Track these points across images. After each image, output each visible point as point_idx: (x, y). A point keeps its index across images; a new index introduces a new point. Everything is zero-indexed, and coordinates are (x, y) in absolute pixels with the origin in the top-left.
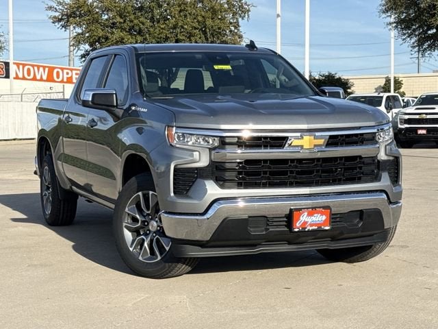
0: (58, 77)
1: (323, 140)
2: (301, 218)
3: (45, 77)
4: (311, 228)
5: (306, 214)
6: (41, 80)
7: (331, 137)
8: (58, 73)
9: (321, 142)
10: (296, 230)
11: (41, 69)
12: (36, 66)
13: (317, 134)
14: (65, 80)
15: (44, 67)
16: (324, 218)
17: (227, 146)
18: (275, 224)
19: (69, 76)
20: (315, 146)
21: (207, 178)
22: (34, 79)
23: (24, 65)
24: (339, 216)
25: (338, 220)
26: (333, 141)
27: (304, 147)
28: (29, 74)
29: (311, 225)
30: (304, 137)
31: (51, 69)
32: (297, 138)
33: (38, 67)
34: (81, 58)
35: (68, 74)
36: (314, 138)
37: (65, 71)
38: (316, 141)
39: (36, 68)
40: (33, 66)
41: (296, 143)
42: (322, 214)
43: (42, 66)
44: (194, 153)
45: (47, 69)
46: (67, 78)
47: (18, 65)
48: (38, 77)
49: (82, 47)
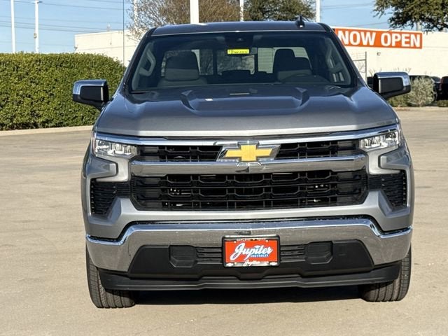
0: (386, 42)
1: (270, 150)
2: (237, 250)
3: (372, 43)
4: (250, 264)
5: (243, 245)
6: (368, 45)
7: (283, 146)
8: (386, 37)
9: (268, 152)
10: (230, 265)
11: (368, 34)
12: (362, 31)
13: (262, 142)
14: (394, 44)
15: (371, 32)
16: (269, 250)
17: (147, 157)
18: (206, 255)
19: (398, 40)
20: (258, 158)
21: (125, 195)
22: (361, 45)
23: (350, 31)
24: (296, 248)
25: (296, 253)
26: (286, 151)
27: (243, 160)
28: (355, 39)
29: (251, 259)
30: (242, 146)
31: (379, 34)
32: (233, 147)
33: (365, 32)
34: (391, 22)
35: (396, 37)
36: (257, 148)
37: (394, 35)
38: (258, 150)
39: (363, 34)
40: (360, 31)
41: (230, 153)
42: (266, 246)
43: (369, 31)
44: (111, 165)
45: (374, 34)
46: (396, 42)
47: (344, 31)
48: (365, 43)
49: (386, 11)
